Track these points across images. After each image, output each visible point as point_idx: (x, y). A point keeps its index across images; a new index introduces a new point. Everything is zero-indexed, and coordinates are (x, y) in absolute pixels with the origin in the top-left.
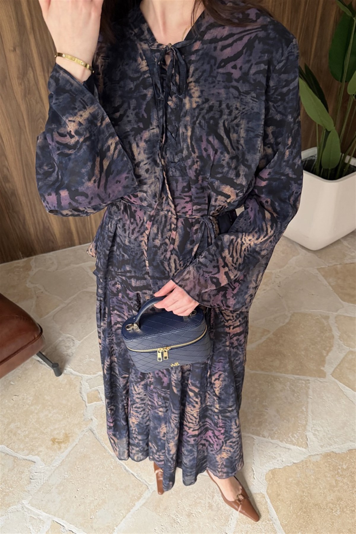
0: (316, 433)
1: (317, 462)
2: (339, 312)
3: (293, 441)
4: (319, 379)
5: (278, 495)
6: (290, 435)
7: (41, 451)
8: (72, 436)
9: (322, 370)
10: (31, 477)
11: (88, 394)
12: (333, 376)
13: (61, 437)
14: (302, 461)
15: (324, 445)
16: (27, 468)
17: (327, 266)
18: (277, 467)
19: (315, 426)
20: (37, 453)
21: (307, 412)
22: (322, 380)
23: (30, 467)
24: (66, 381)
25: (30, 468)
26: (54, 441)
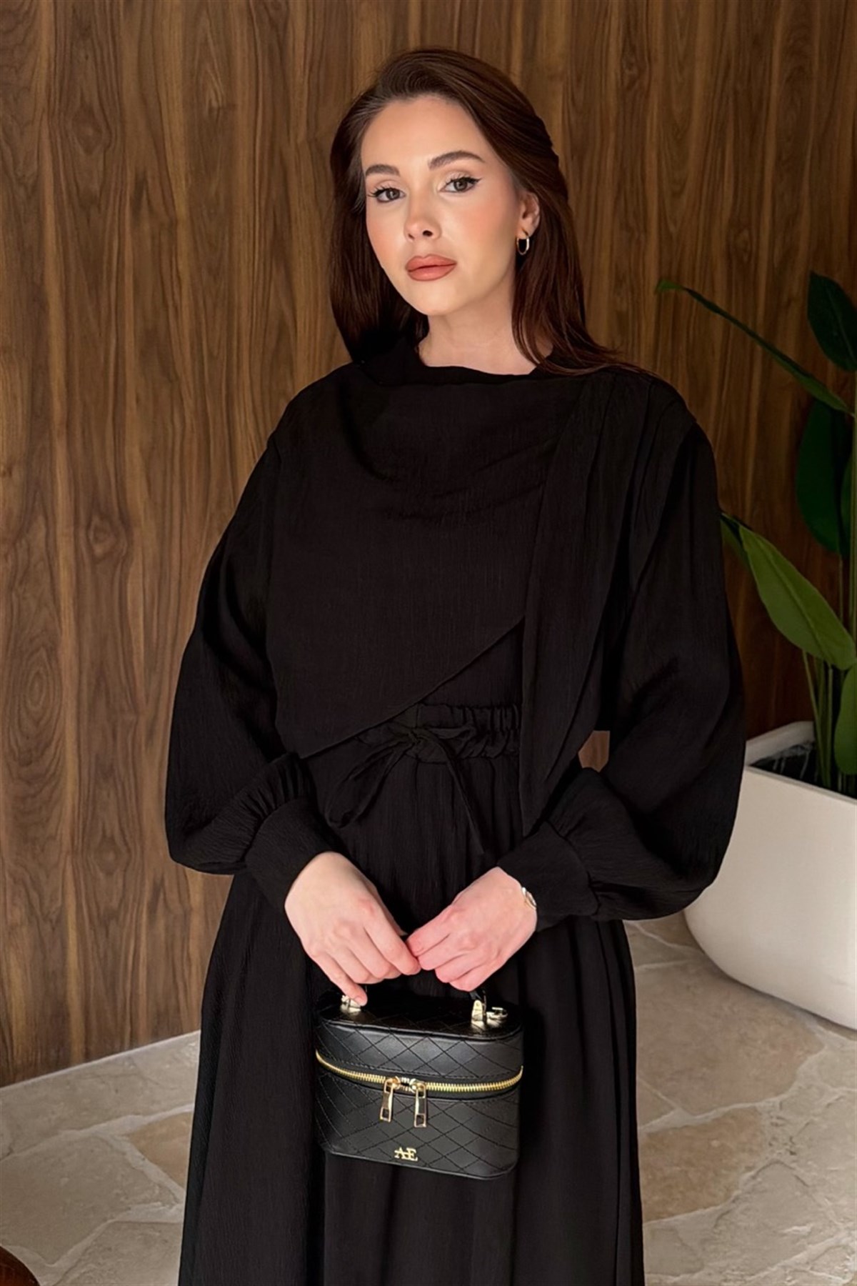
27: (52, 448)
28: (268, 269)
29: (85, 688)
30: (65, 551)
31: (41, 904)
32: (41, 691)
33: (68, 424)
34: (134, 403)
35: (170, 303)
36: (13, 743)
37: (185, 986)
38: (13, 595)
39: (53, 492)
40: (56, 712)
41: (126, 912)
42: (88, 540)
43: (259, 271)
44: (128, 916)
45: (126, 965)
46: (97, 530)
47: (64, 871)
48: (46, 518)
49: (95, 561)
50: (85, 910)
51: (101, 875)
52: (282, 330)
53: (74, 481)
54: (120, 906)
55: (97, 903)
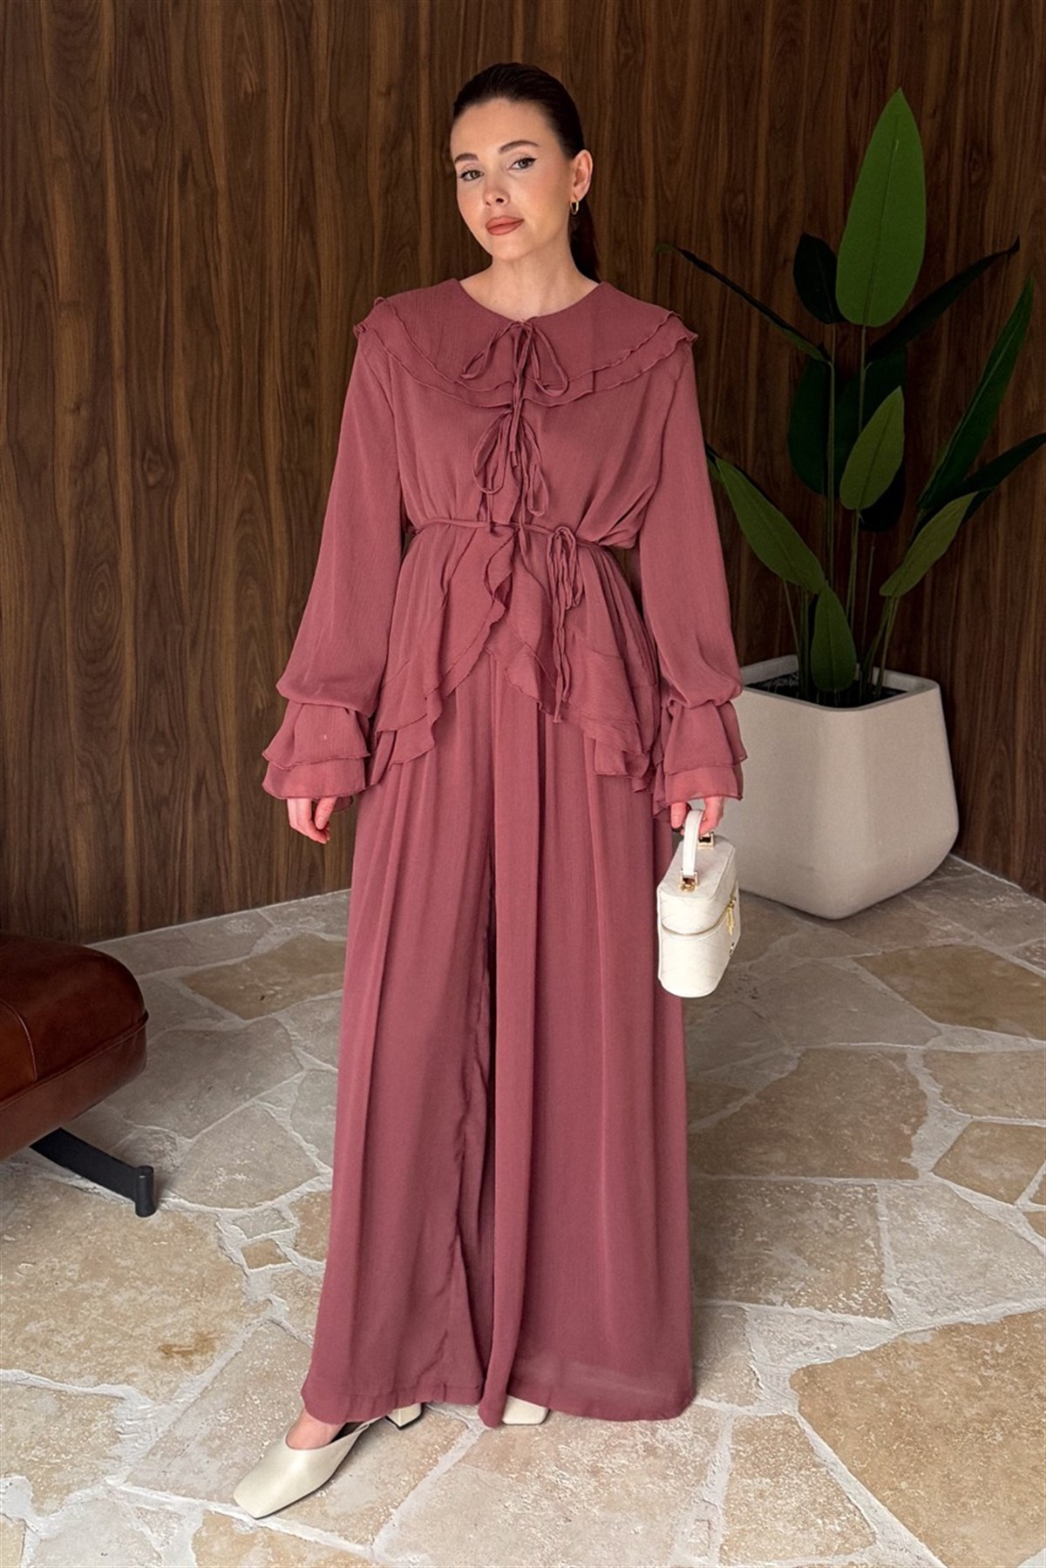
0: (911, 1287)
1: (924, 1344)
2: (930, 1044)
3: (851, 1307)
4: (899, 1181)
5: (831, 1416)
6: (841, 1296)
7: (135, 1375)
8: (219, 1338)
9: (904, 1163)
10: (118, 1429)
11: (243, 1250)
12: (935, 1174)
13: (188, 1340)
14: (885, 1345)
15: (936, 1311)
16: (102, 1411)
17: (879, 954)
18: (817, 1361)
19: (905, 1275)
20: (122, 1378)
21: (879, 1248)
22: (908, 1183)
23: (109, 1408)
24: (171, 1225)
25: (112, 1412)
26: (167, 1351)
27: (113, 389)
28: (295, 233)
29: (140, 597)
30: (123, 478)
31: (104, 787)
32: (104, 601)
33: (127, 368)
34: (181, 352)
35: (212, 265)
36: (81, 645)
37: (227, 870)
38: (82, 515)
39: (114, 425)
40: (117, 619)
41: (174, 802)
42: (143, 469)
43: (287, 238)
44: (177, 804)
45: (175, 847)
46: (150, 460)
47: (124, 759)
48: (108, 450)
49: (148, 488)
50: (141, 794)
51: (155, 765)
52: (308, 289)
53: (131, 417)
54: (170, 792)
55: (151, 790)
